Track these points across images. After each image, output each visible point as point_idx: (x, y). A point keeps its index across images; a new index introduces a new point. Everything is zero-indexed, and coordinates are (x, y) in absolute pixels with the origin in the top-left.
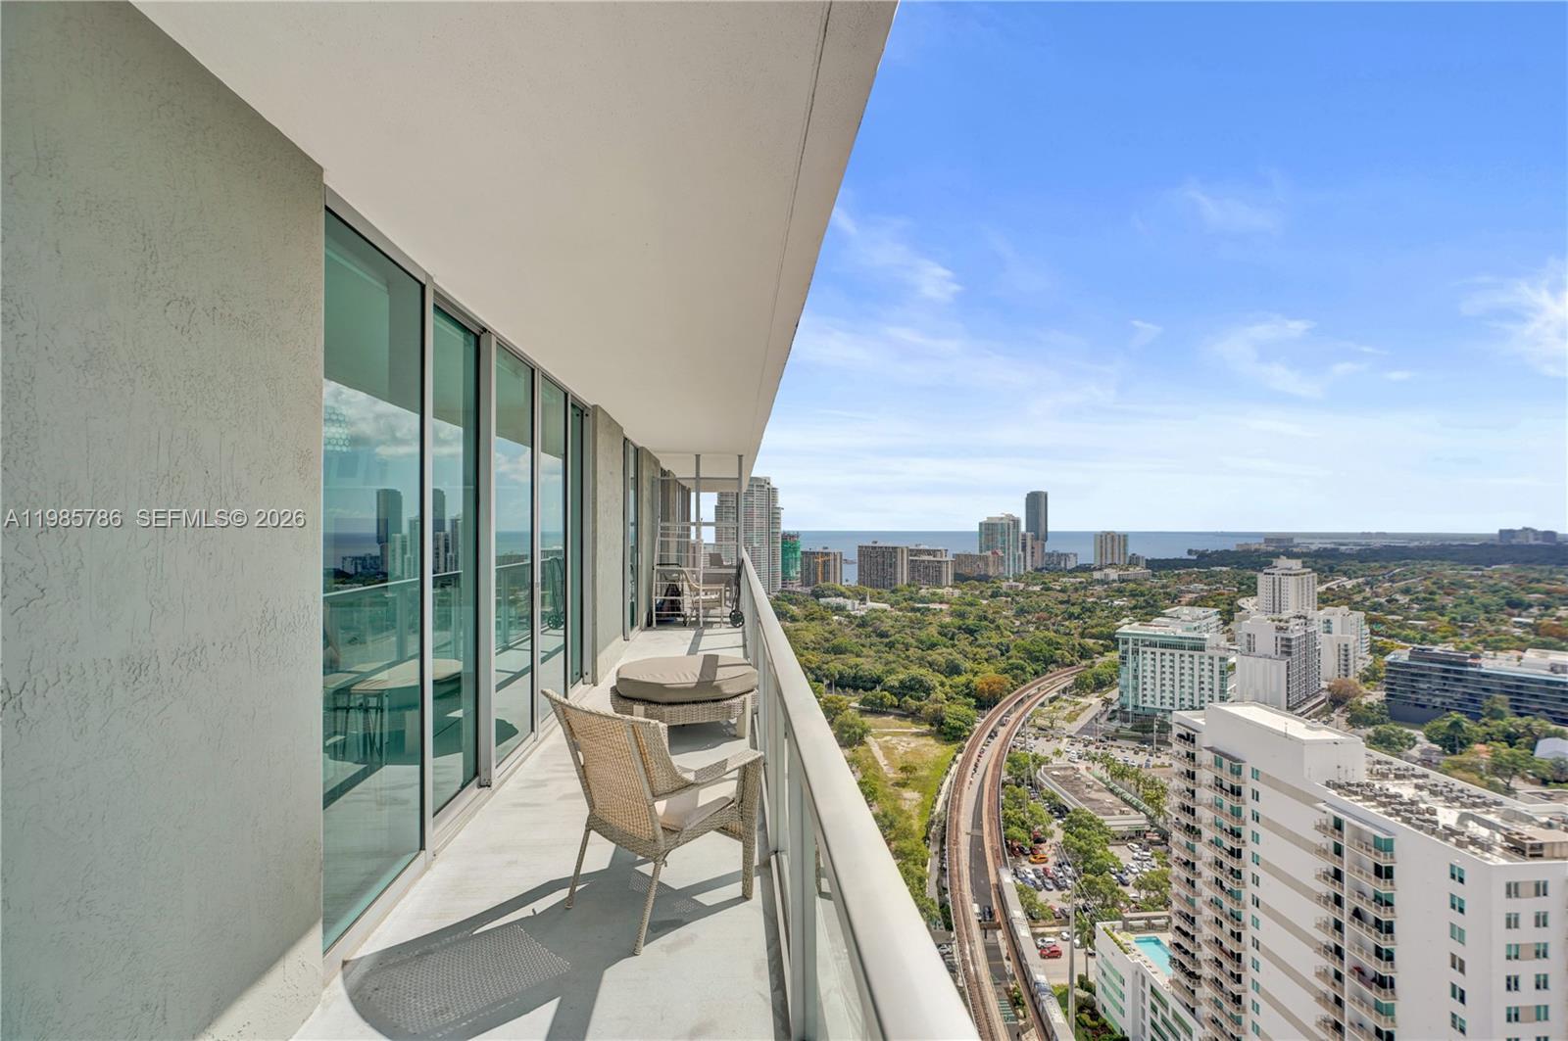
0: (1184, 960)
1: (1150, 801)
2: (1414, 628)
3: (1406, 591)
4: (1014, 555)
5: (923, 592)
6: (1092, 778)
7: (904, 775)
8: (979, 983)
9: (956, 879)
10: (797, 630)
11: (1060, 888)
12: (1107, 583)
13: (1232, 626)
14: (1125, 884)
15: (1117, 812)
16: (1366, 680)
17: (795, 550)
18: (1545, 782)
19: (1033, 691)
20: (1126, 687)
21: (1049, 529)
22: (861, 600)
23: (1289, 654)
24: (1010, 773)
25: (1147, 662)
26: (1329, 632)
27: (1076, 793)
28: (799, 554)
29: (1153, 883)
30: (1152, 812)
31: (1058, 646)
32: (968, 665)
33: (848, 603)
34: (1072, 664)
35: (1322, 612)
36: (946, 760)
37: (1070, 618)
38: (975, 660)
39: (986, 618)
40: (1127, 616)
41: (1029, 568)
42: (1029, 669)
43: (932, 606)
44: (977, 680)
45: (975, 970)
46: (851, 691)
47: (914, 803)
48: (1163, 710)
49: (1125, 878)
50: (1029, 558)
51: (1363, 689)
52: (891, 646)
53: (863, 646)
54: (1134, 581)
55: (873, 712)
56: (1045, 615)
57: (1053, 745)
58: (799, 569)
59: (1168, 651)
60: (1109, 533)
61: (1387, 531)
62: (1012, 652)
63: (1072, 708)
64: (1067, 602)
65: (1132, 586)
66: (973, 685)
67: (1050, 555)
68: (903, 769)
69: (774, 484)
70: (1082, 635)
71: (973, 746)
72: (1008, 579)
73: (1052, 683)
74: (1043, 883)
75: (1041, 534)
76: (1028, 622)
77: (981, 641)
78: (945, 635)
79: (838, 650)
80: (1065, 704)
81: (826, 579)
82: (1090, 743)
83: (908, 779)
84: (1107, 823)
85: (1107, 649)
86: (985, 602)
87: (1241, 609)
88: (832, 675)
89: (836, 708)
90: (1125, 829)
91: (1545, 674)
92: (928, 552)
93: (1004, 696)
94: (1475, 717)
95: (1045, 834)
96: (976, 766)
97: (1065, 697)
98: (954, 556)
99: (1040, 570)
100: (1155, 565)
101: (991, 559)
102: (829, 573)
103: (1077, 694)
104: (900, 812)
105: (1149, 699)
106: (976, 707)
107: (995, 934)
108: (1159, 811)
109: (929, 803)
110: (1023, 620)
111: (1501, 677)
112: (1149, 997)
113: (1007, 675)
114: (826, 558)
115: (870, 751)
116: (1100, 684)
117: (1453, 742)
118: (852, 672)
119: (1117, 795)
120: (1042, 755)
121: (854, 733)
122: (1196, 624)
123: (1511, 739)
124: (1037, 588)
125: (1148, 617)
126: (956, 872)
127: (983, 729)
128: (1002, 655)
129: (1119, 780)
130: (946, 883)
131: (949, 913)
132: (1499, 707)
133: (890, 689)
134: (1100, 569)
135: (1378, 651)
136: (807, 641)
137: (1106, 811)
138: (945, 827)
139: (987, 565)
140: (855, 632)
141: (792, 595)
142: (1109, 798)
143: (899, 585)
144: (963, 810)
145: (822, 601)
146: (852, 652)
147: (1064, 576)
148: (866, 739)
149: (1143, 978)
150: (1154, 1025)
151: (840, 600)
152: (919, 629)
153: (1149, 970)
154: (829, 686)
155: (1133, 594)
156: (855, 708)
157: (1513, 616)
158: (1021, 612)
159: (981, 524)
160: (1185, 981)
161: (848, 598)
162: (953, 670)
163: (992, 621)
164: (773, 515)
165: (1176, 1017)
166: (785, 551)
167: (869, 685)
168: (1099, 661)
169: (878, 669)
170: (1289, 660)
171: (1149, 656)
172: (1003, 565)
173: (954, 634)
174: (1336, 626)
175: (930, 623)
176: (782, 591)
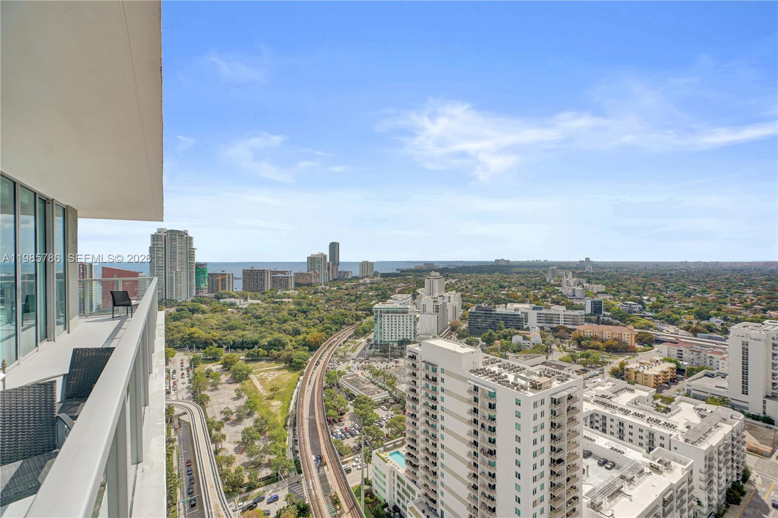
0: (411, 460)
1: (390, 385)
2: (474, 297)
3: (471, 284)
4: (324, 273)
5: (279, 293)
6: (364, 378)
7: (272, 393)
8: (317, 500)
9: (303, 445)
10: (205, 319)
11: (353, 436)
12: (365, 285)
13: (416, 301)
14: (381, 426)
15: (376, 393)
16: (461, 319)
17: (204, 273)
18: (515, 352)
19: (335, 339)
20: (377, 332)
21: (340, 261)
22: (245, 299)
23: (438, 312)
24: (327, 382)
25: (385, 320)
26: (450, 301)
27: (357, 387)
28: (207, 275)
29: (393, 424)
30: (390, 389)
31: (346, 316)
32: (304, 329)
33: (237, 301)
34: (353, 324)
35: (447, 294)
36: (294, 381)
37: (350, 302)
38: (307, 326)
39: (311, 305)
40: (374, 300)
41: (331, 279)
42: (334, 328)
43: (284, 300)
44: (309, 336)
45: (315, 493)
46: (240, 350)
47: (278, 407)
48: (392, 342)
49: (381, 423)
50: (331, 274)
51: (461, 323)
52: (262, 323)
53: (247, 324)
54: (377, 283)
55: (253, 360)
56: (339, 301)
57: (346, 364)
58: (207, 284)
59: (394, 315)
60: (366, 262)
61: (464, 260)
62: (325, 321)
63: (353, 345)
64: (349, 294)
65: (376, 285)
66: (307, 340)
67: (340, 272)
68: (271, 390)
69: (190, 234)
70: (356, 310)
71: (308, 371)
72: (321, 284)
73: (344, 334)
74: (346, 435)
75: (336, 262)
76: (332, 305)
77: (310, 317)
78: (292, 315)
79: (232, 328)
80: (350, 344)
81: (223, 288)
82: (362, 361)
83: (274, 394)
84: (373, 399)
85: (367, 315)
86: (311, 296)
87: (418, 294)
88: (229, 343)
89: (231, 361)
90: (380, 400)
91: (513, 312)
92: (282, 272)
93: (322, 343)
94: (495, 330)
95: (345, 410)
96: (310, 381)
97: (350, 340)
98: (295, 274)
99: (335, 280)
100: (383, 275)
101: (313, 275)
102: (225, 285)
103: (355, 338)
104: (270, 414)
105: (386, 337)
106: (309, 351)
107: (324, 469)
108: (394, 389)
109: (286, 406)
110: (329, 304)
111: (502, 314)
112: (396, 481)
113: (323, 333)
114: (223, 277)
115: (252, 382)
116: (365, 332)
117: (489, 341)
118: (241, 340)
119: (375, 384)
120: (342, 370)
121: (243, 374)
122: (404, 302)
123: (505, 337)
124: (335, 288)
125: (383, 300)
126: (303, 441)
127: (313, 361)
128: (320, 322)
129: (376, 377)
130: (297, 448)
131: (300, 464)
132: (501, 325)
133: (263, 347)
134: (362, 278)
135: (465, 308)
136: (213, 324)
137: (371, 393)
138: (295, 417)
139: (311, 278)
140: (242, 317)
141: (202, 299)
142: (372, 386)
143: (266, 290)
144: (304, 407)
145: (221, 301)
146: (240, 328)
147: (347, 282)
148: (250, 376)
149: (394, 472)
150: (398, 493)
151: (233, 300)
152: (278, 312)
153: (396, 468)
154: (227, 349)
155: (377, 290)
156: (243, 359)
157: (501, 291)
158: (328, 301)
159: (308, 258)
160: (412, 469)
161: (237, 298)
162: (297, 332)
163: (315, 306)
164: (191, 253)
165: (408, 487)
166: (197, 273)
167: (251, 346)
168: (364, 321)
169: (256, 336)
170: (438, 314)
171: (386, 318)
172: (319, 278)
173: (296, 314)
174: (452, 299)
175: (284, 309)
176: (196, 297)
